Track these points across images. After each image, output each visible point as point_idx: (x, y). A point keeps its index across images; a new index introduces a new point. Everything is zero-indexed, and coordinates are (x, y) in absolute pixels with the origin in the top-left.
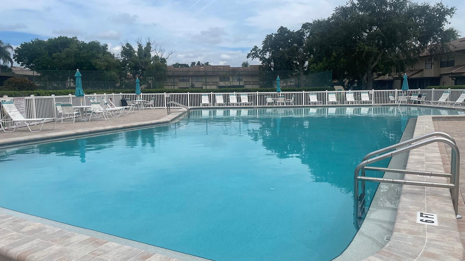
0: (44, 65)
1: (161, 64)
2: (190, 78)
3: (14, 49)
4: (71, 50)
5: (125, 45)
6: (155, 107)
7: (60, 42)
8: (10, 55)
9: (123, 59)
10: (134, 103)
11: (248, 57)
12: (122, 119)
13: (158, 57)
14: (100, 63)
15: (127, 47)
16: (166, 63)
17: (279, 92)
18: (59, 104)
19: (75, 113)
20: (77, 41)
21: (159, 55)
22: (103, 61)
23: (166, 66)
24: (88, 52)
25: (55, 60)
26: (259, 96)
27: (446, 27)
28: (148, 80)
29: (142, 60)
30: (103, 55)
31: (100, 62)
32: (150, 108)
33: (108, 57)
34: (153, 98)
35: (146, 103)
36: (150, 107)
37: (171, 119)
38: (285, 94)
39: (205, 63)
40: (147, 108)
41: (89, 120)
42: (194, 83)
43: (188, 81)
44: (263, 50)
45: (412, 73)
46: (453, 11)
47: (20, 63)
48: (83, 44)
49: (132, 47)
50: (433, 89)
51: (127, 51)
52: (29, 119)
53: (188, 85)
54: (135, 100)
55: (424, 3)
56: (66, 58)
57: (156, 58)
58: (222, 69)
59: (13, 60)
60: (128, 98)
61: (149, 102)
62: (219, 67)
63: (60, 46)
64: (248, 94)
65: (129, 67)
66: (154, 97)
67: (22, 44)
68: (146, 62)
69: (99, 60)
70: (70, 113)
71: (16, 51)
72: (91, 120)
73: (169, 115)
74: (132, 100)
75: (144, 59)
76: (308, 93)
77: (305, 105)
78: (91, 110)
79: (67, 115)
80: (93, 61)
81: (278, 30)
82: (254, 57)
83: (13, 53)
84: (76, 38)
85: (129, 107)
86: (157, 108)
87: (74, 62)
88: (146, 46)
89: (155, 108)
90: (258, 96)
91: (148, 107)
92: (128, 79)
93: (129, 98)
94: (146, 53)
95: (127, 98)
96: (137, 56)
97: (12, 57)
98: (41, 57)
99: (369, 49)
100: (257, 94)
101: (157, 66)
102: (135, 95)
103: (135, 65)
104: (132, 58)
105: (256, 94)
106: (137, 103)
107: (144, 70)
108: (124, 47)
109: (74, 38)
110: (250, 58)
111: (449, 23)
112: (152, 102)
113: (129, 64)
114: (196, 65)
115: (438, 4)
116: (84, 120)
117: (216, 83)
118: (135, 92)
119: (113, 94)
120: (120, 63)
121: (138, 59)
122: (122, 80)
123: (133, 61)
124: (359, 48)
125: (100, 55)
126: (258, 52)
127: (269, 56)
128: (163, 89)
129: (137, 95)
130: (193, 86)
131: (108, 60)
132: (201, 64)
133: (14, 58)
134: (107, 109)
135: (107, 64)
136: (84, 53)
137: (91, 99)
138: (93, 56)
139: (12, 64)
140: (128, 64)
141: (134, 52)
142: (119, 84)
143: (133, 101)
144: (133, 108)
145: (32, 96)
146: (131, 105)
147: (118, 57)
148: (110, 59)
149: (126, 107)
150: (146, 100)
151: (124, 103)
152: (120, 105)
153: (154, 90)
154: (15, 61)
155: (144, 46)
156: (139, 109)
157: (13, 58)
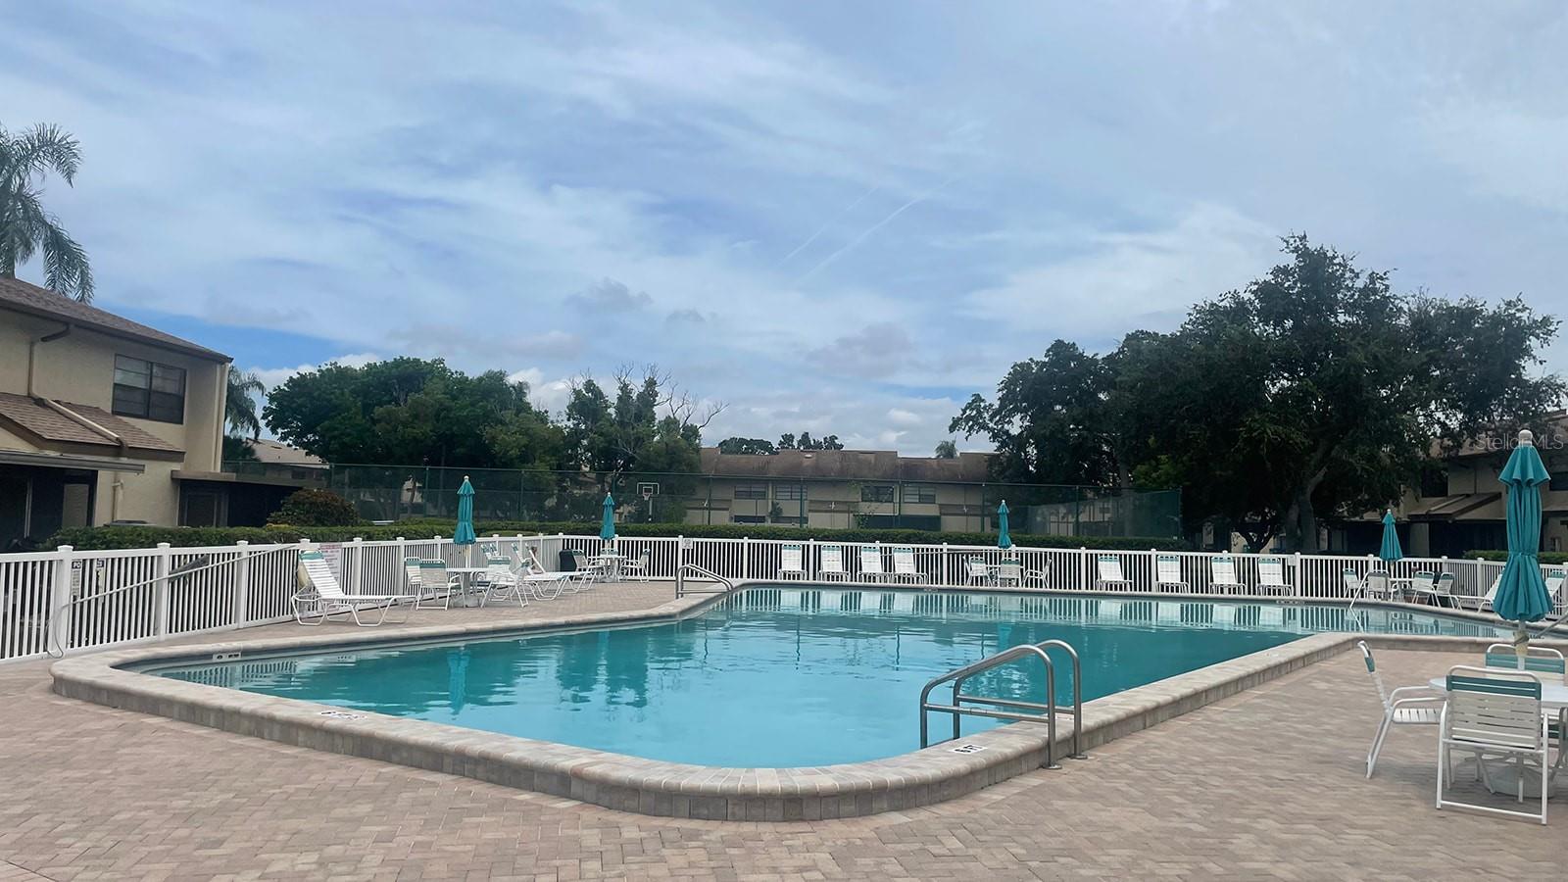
0: (347, 440)
1: (683, 443)
2: (770, 488)
3: (268, 391)
4: (428, 398)
5: (580, 387)
6: (649, 575)
7: (397, 374)
8: (254, 408)
9: (572, 426)
10: (594, 564)
11: (952, 429)
12: (562, 606)
13: (676, 422)
14: (506, 439)
15: (588, 390)
16: (697, 441)
17: (1004, 547)
18: (413, 563)
19: (450, 585)
20: (444, 369)
21: (680, 416)
22: (515, 433)
23: (698, 450)
24: (472, 405)
25: (377, 428)
26: (948, 554)
27: (1532, 372)
28: (640, 492)
29: (629, 430)
30: (517, 415)
31: (506, 434)
32: (636, 578)
33: (529, 420)
34: (648, 550)
35: (627, 563)
36: (636, 574)
37: (679, 610)
38: (1022, 554)
39: (825, 439)
40: (629, 577)
41: (479, 605)
42: (782, 505)
43: (763, 496)
44: (1002, 407)
45: (1468, 503)
46: (1552, 328)
47: (280, 431)
48: (463, 381)
49: (601, 393)
50: (1481, 559)
51: (587, 404)
52: (348, 597)
53: (763, 508)
54: (599, 555)
55: (1466, 299)
56: (410, 420)
57: (670, 423)
58: (873, 461)
59: (262, 423)
60: (579, 550)
61: (634, 561)
62: (861, 456)
63: (397, 387)
64: (918, 549)
65: (588, 451)
66: (650, 548)
67: (291, 377)
68: (639, 438)
69: (504, 428)
70: (437, 585)
71: (272, 398)
72: (486, 606)
73: (680, 599)
74: (590, 555)
75: (633, 429)
76: (1096, 555)
77: (1087, 588)
78: (488, 579)
79: (427, 590)
80: (487, 432)
81: (1048, 351)
82: (971, 428)
83: (266, 402)
84: (441, 361)
85: (579, 573)
86: (656, 578)
87: (431, 434)
88: (641, 391)
89: (652, 578)
90: (945, 557)
91: (632, 574)
92: (581, 485)
93: (581, 548)
94: (641, 412)
95: (577, 548)
96: (613, 417)
97: (258, 413)
98: (340, 418)
99: (1275, 433)
100: (945, 551)
101: (670, 452)
102: (599, 541)
103: (606, 445)
104: (598, 424)
105: (941, 550)
106: (602, 563)
107: (631, 460)
108: (577, 393)
109: (434, 361)
110: (960, 434)
111: (1541, 362)
112: (643, 560)
113: (590, 443)
114: (795, 444)
115: (1509, 304)
116: (470, 603)
117: (848, 507)
118: (600, 531)
119: (541, 536)
120: (564, 437)
121: (616, 429)
122: (564, 489)
123: (601, 434)
124: (1251, 430)
125: (508, 415)
126: (986, 415)
127: (1021, 427)
128: (676, 526)
129: (604, 542)
130: (776, 514)
131: (529, 429)
132: (812, 442)
133: (264, 417)
134: (527, 578)
135: (524, 441)
136: (462, 408)
137: (488, 551)
138: (487, 417)
139: (257, 435)
140: (585, 442)
141: (607, 407)
142: (556, 500)
143: (592, 557)
144: (589, 577)
145: (358, 542)
146: (585, 567)
147: (558, 421)
148: (536, 426)
149: (572, 574)
150: (628, 555)
151: (566, 562)
152: (557, 566)
153: (652, 527)
154: (267, 425)
155: (637, 387)
156: (608, 580)
157: (262, 418)
